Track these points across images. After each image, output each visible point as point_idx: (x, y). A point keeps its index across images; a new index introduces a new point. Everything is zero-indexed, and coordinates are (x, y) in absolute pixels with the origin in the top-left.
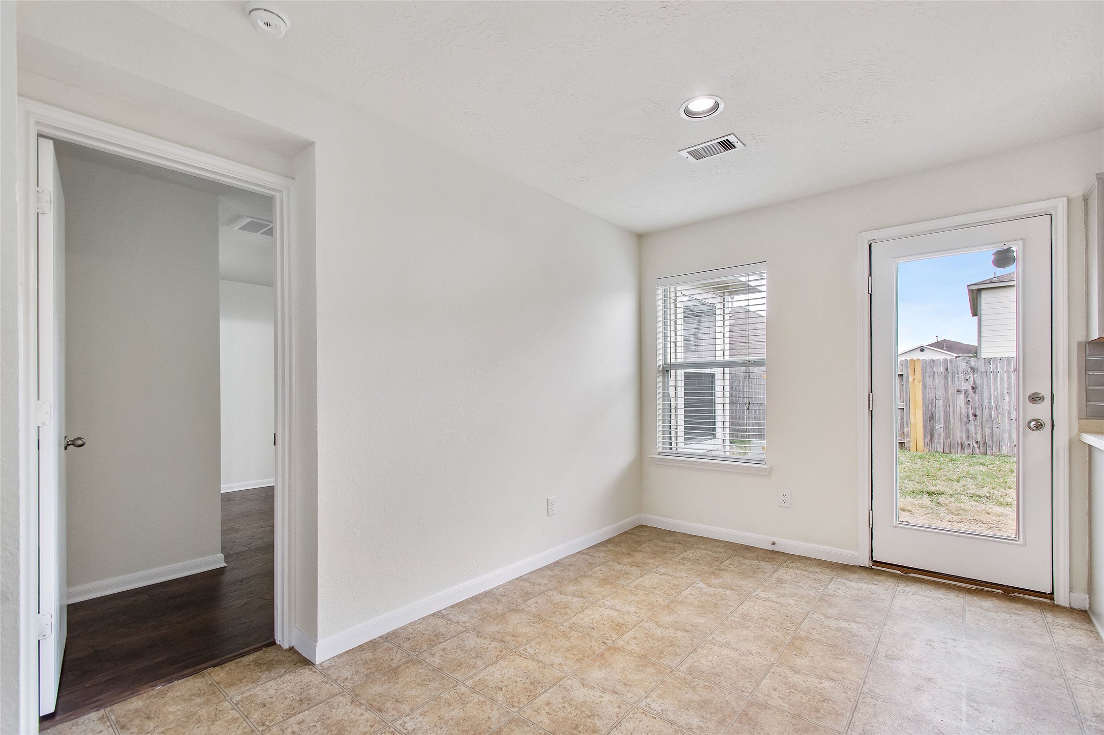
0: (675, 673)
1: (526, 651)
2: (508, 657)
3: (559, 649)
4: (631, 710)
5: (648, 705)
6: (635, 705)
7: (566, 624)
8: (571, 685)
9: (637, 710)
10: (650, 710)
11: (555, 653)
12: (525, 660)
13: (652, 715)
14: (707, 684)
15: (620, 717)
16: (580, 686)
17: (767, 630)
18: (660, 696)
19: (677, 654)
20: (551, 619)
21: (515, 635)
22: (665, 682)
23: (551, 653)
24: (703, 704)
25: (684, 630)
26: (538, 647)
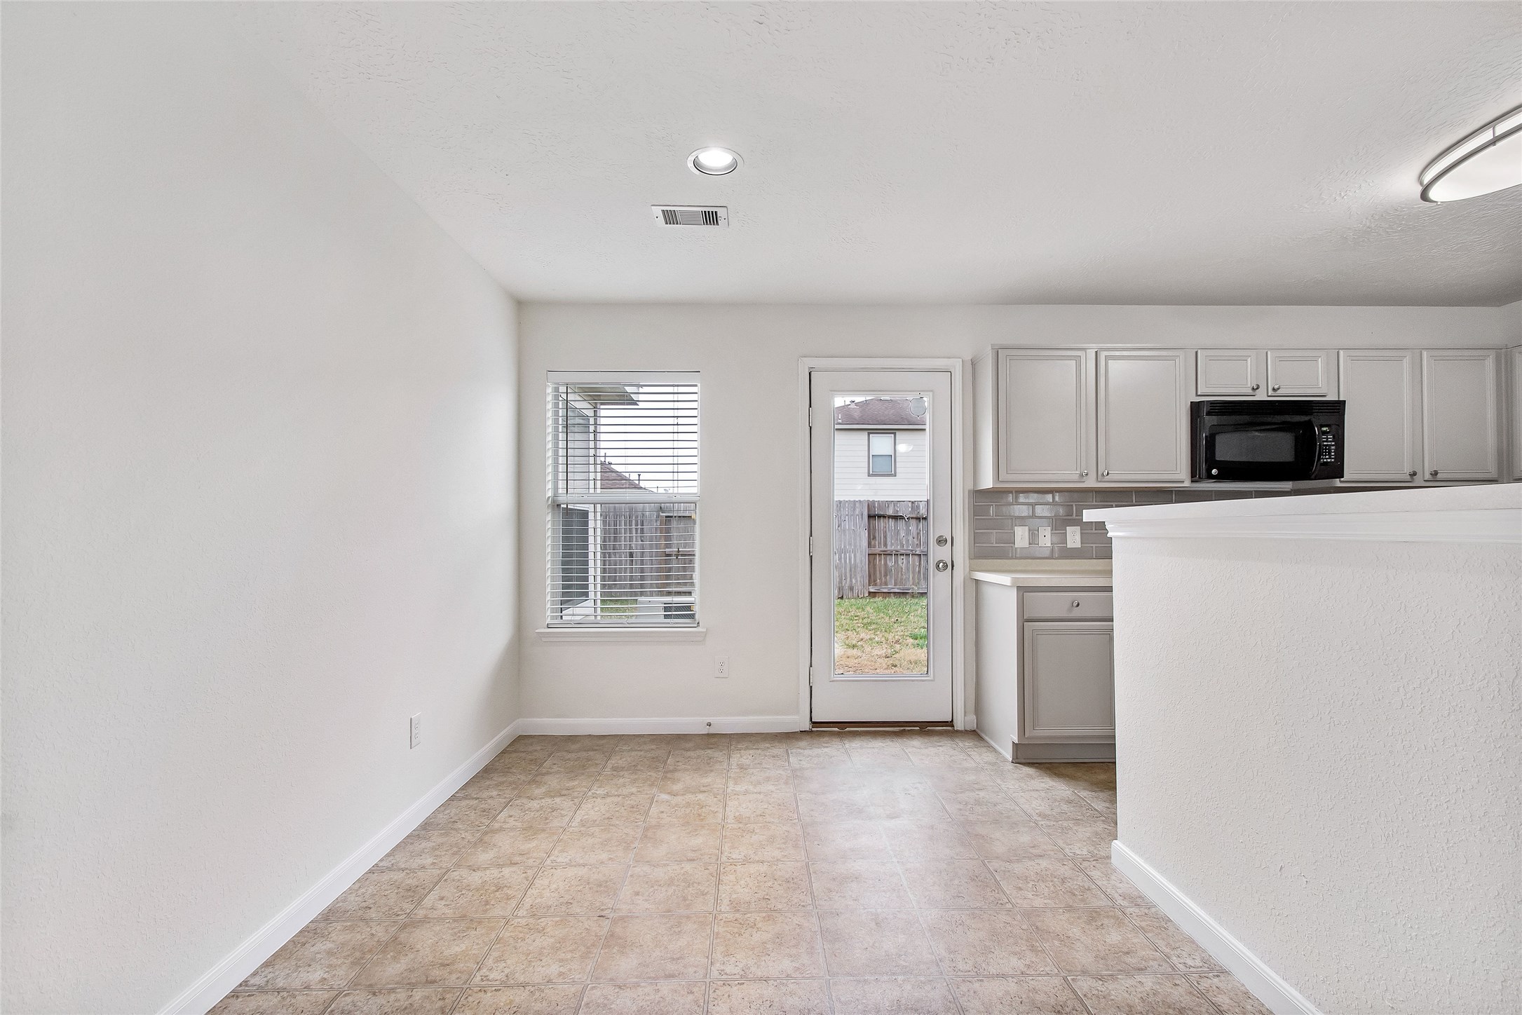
0: (721, 918)
1: (488, 980)
2: (463, 1001)
3: (541, 954)
4: (707, 989)
5: (721, 972)
6: (708, 980)
7: (521, 913)
8: (603, 995)
9: (715, 985)
10: (730, 977)
11: (539, 963)
12: (497, 993)
13: (737, 982)
14: (764, 915)
15: (702, 1004)
16: (616, 991)
17: (773, 827)
18: (727, 954)
19: (704, 894)
20: (490, 914)
21: (446, 962)
22: (718, 933)
23: (533, 964)
24: (777, 940)
25: (688, 860)
26: (504, 964)
